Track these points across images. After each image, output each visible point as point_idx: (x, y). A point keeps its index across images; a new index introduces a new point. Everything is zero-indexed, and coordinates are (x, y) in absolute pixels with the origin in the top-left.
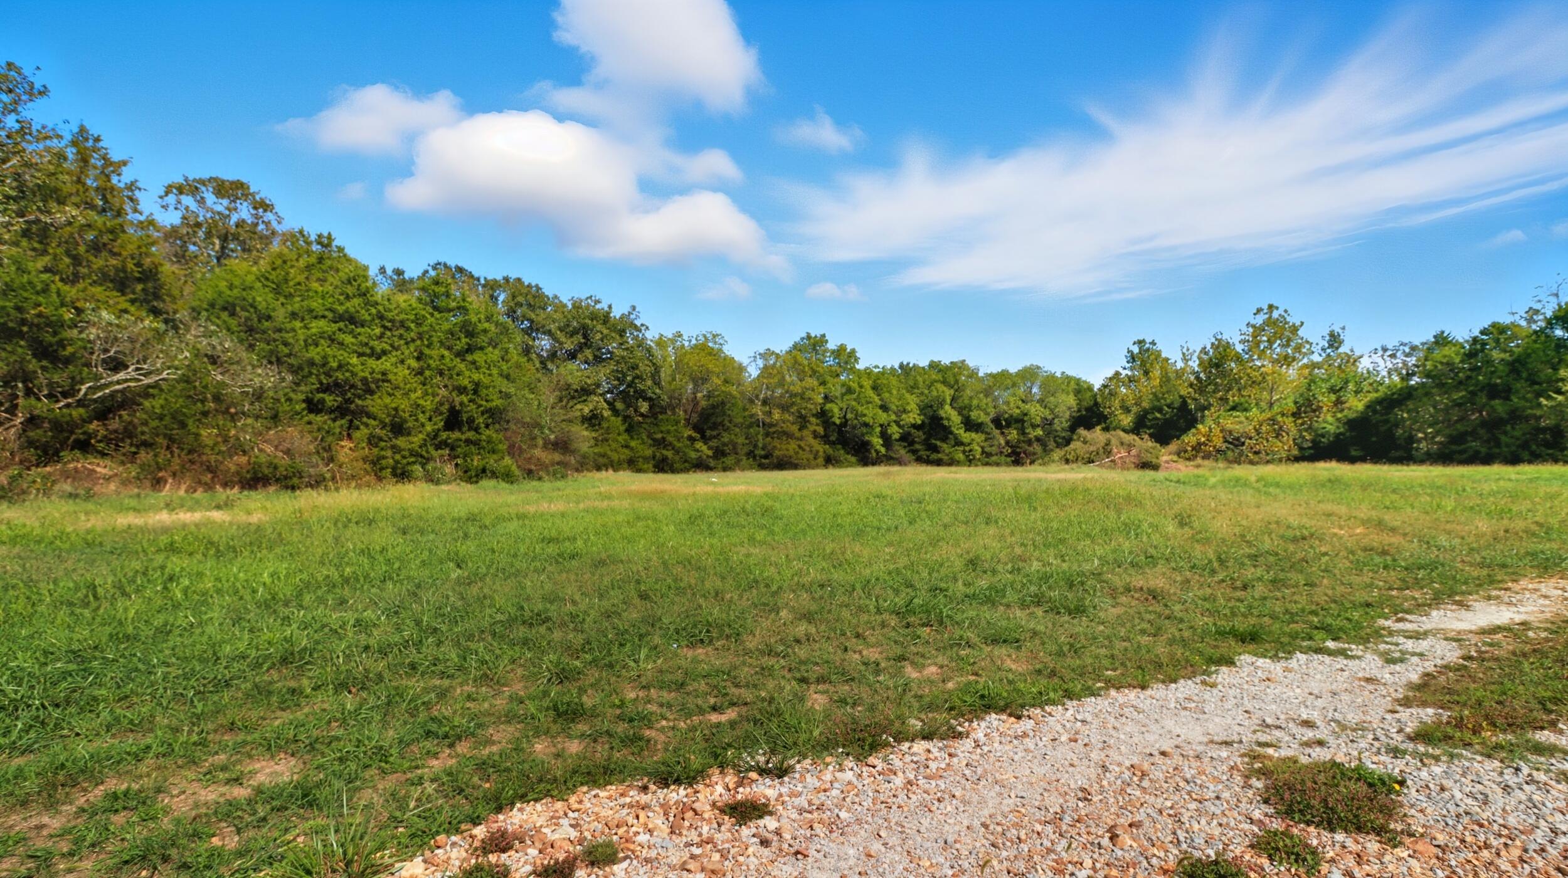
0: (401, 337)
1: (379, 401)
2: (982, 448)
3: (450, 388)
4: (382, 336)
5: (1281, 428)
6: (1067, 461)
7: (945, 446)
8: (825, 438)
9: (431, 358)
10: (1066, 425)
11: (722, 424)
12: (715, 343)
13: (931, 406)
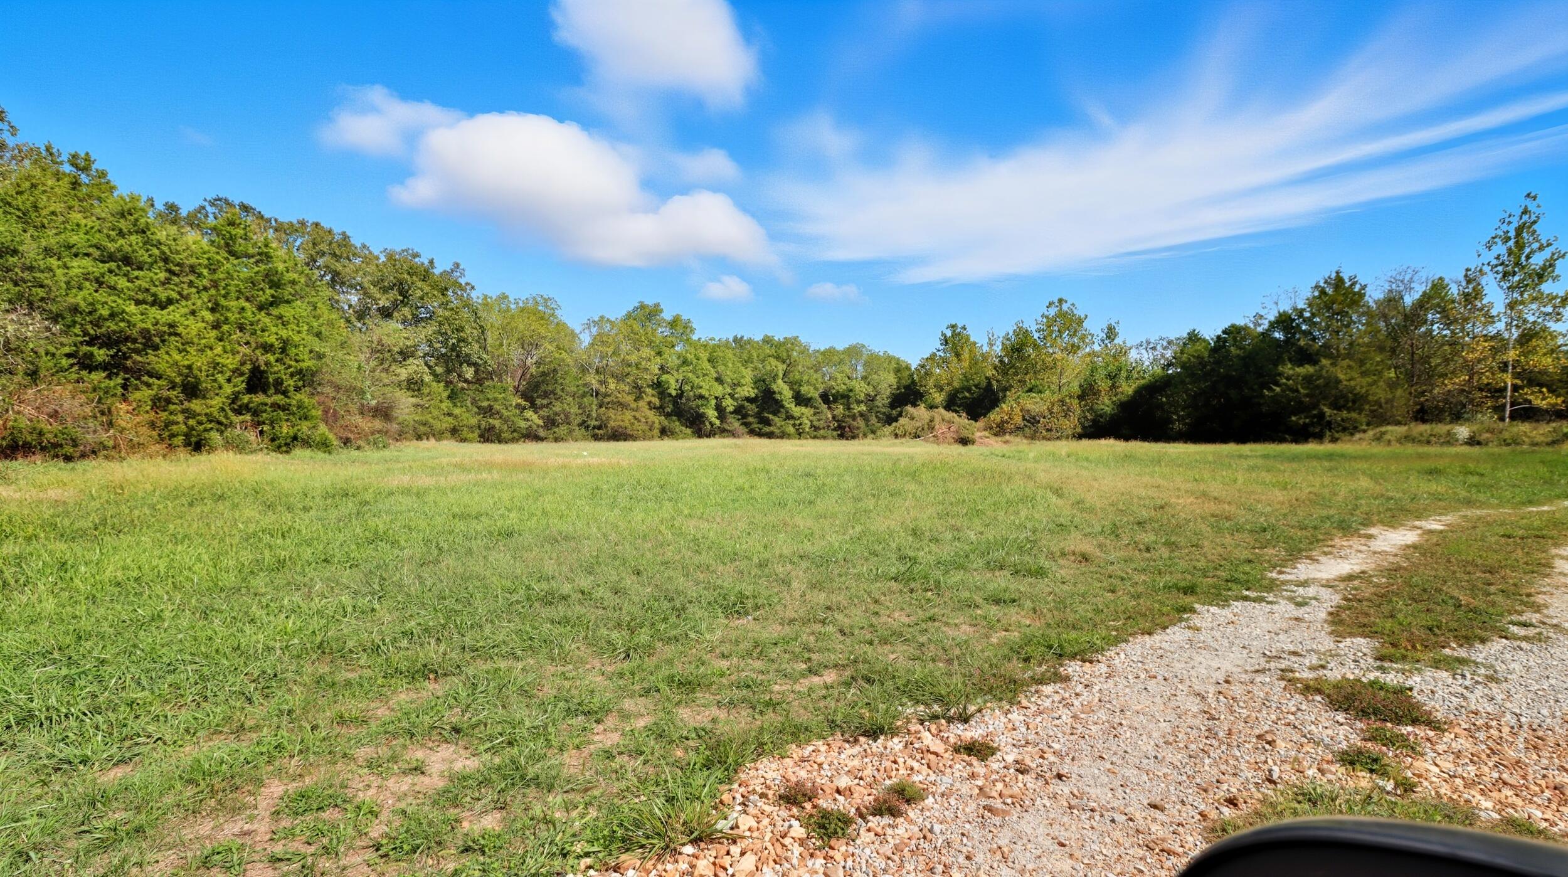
0: (191, 284)
1: (166, 357)
2: (811, 421)
3: (254, 345)
4: (167, 282)
5: (1069, 409)
6: (896, 436)
7: (776, 419)
8: (660, 409)
9: (228, 310)
10: (887, 401)
11: (553, 392)
12: (546, 306)
13: (764, 381)
